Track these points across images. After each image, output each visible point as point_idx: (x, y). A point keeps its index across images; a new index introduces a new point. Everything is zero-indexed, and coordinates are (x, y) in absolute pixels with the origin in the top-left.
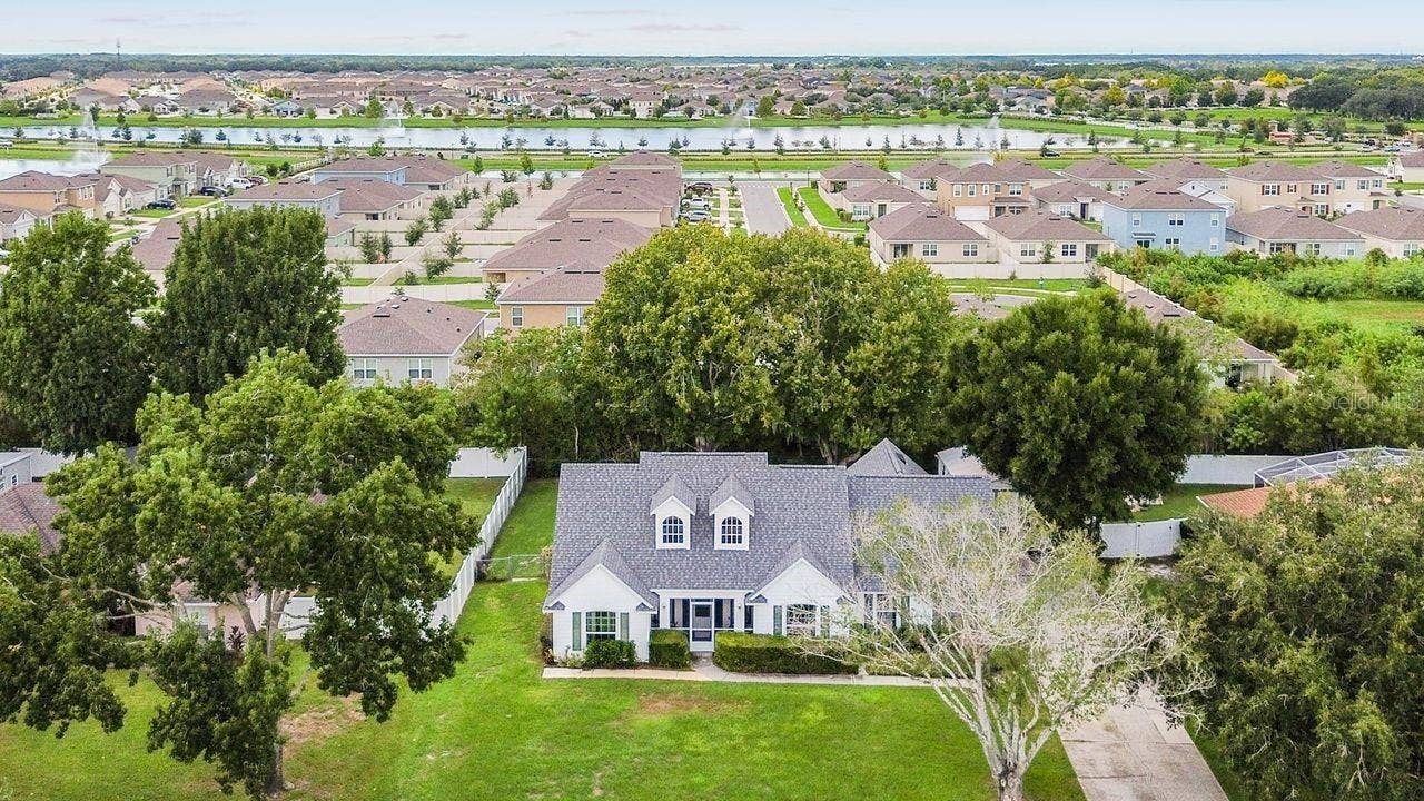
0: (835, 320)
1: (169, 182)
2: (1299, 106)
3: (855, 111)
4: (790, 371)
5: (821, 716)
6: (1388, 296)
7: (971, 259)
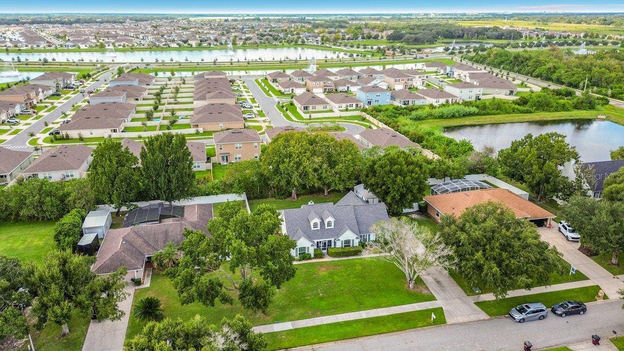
0: (330, 157)
1: (55, 85)
2: (390, 40)
3: (261, 43)
4: (321, 173)
5: (360, 268)
6: (436, 118)
7: (325, 110)
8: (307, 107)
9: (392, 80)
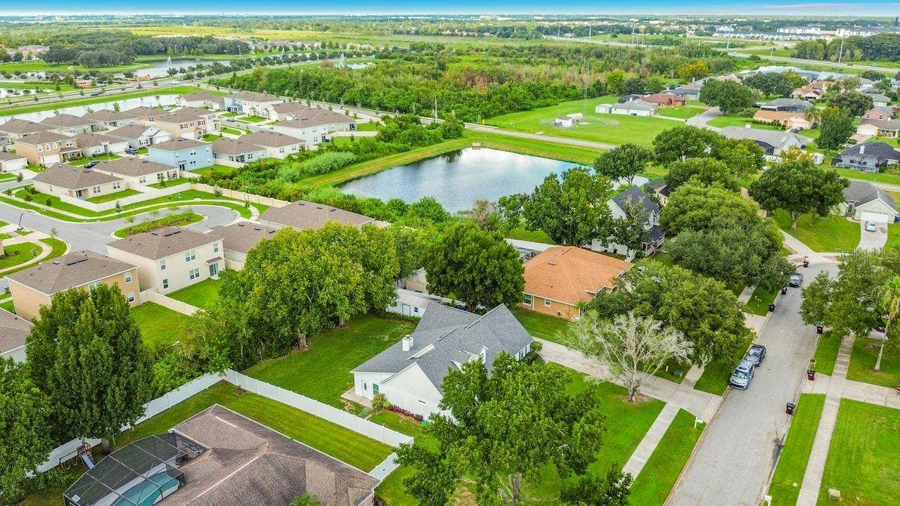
7: (117, 190)
8: (80, 191)
9: (175, 127)
